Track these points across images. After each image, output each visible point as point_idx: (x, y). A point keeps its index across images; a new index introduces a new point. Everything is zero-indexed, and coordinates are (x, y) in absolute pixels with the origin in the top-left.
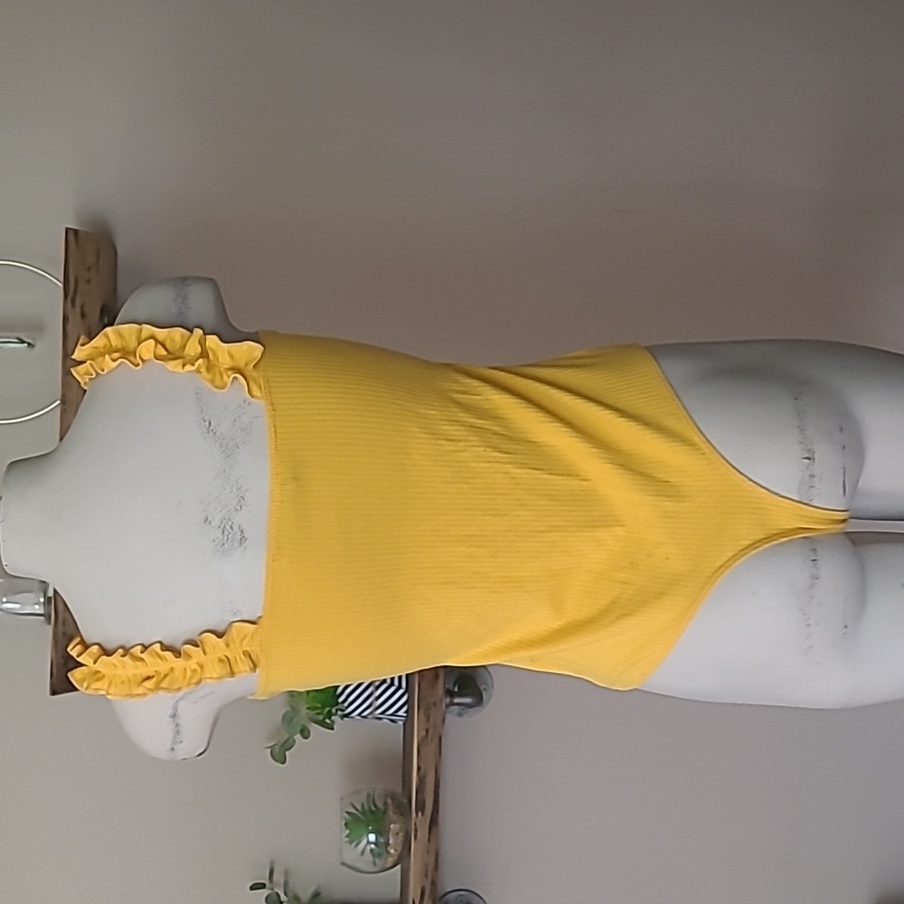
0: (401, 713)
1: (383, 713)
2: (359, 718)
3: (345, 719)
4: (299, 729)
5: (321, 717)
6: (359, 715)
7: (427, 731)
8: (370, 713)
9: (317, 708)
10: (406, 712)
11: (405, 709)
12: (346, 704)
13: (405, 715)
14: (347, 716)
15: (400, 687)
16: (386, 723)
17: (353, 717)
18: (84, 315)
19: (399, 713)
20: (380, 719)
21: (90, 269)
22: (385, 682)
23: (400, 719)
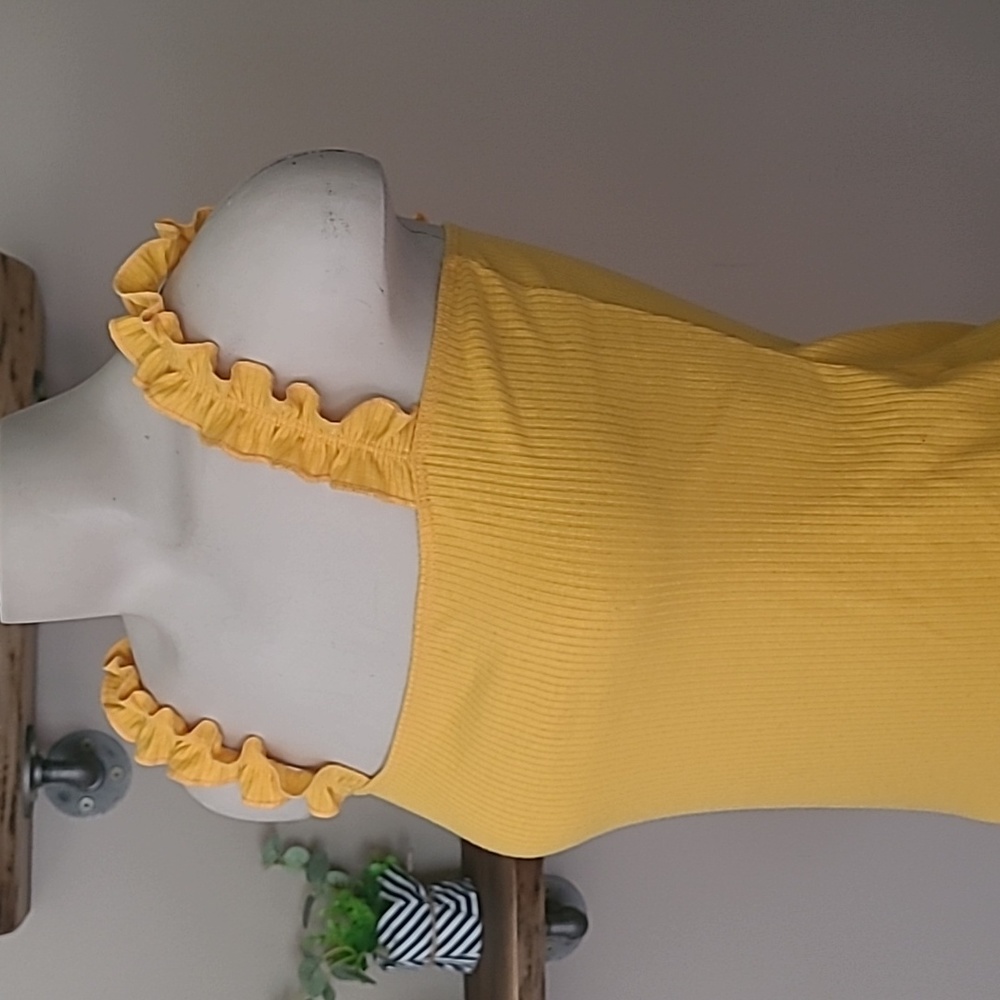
0: (473, 953)
1: (447, 955)
2: (411, 964)
3: (389, 967)
4: (322, 988)
5: (353, 968)
6: (412, 960)
8: (429, 956)
9: (348, 954)
10: (480, 952)
11: (478, 947)
12: (391, 945)
13: (477, 955)
14: (393, 963)
15: (469, 914)
16: (449, 972)
17: (401, 964)
18: (13, 376)
19: (470, 954)
20: (440, 965)
21: (22, 311)
22: (447, 907)
23: (468, 965)
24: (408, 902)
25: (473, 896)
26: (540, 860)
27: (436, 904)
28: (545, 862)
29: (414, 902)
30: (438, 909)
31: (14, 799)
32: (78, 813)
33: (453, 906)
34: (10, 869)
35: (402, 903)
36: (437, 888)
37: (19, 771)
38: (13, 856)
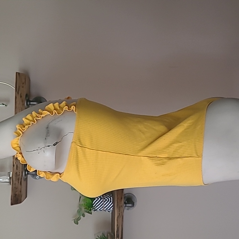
1: (106, 209)
2: (99, 211)
3: (95, 211)
4: (82, 214)
5: (88, 211)
6: (99, 210)
7: (119, 214)
8: (103, 209)
9: (87, 208)
10: (113, 209)
11: (112, 208)
12: (95, 207)
13: (112, 209)
14: (96, 210)
15: (111, 202)
16: (107, 212)
17: (97, 211)
18: (21, 97)
19: (110, 209)
20: (105, 211)
21: (23, 83)
22: (106, 200)
23: (111, 211)
24: (98, 199)
25: (112, 198)
26: (123, 189)
27: (104, 199)
28: (124, 190)
29: (100, 199)
30: (105, 200)
31: (21, 178)
32: (36, 179)
33: (108, 200)
34: (21, 192)
35: (97, 199)
36: (105, 196)
37: (22, 173)
38: (21, 189)
